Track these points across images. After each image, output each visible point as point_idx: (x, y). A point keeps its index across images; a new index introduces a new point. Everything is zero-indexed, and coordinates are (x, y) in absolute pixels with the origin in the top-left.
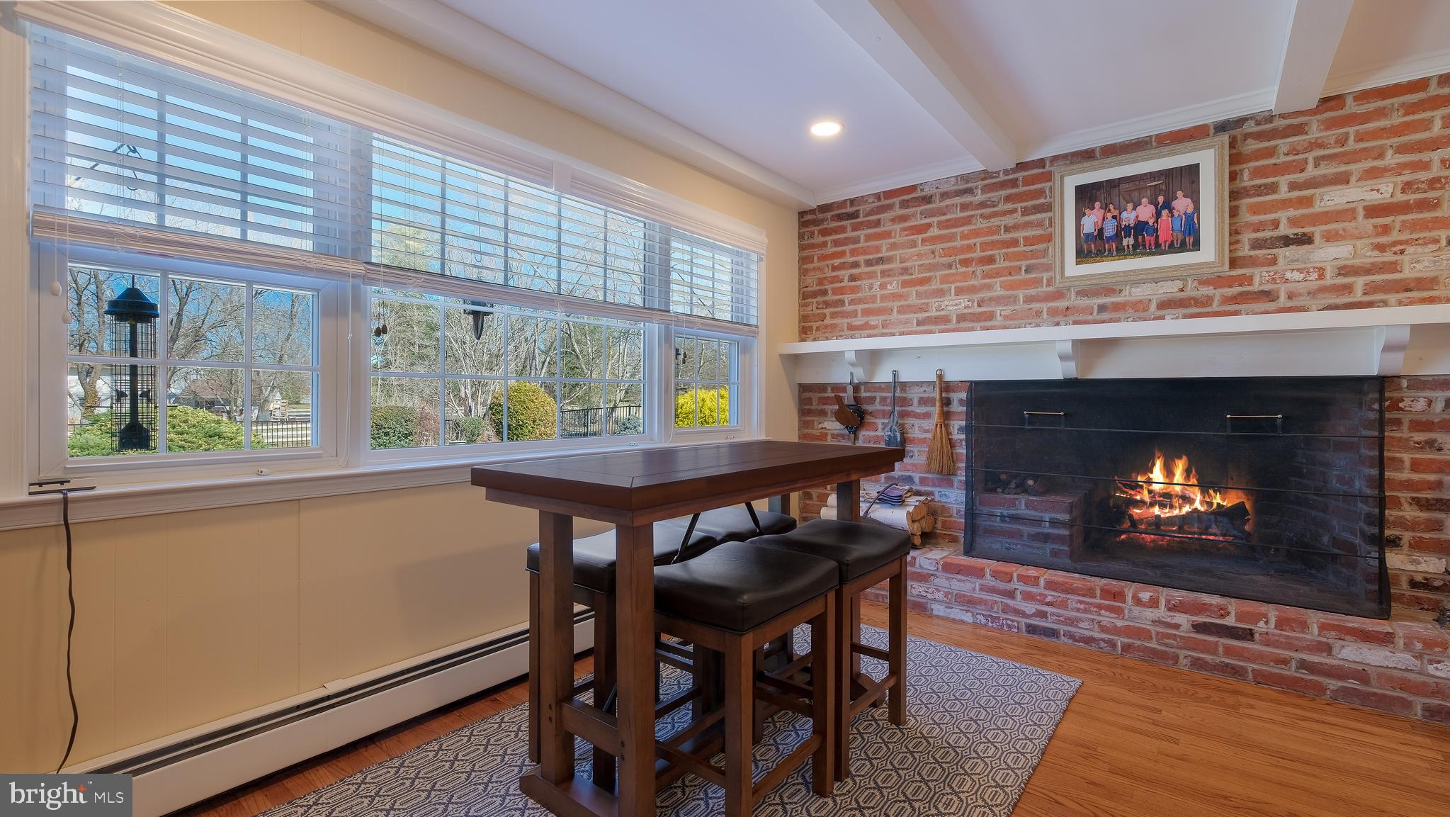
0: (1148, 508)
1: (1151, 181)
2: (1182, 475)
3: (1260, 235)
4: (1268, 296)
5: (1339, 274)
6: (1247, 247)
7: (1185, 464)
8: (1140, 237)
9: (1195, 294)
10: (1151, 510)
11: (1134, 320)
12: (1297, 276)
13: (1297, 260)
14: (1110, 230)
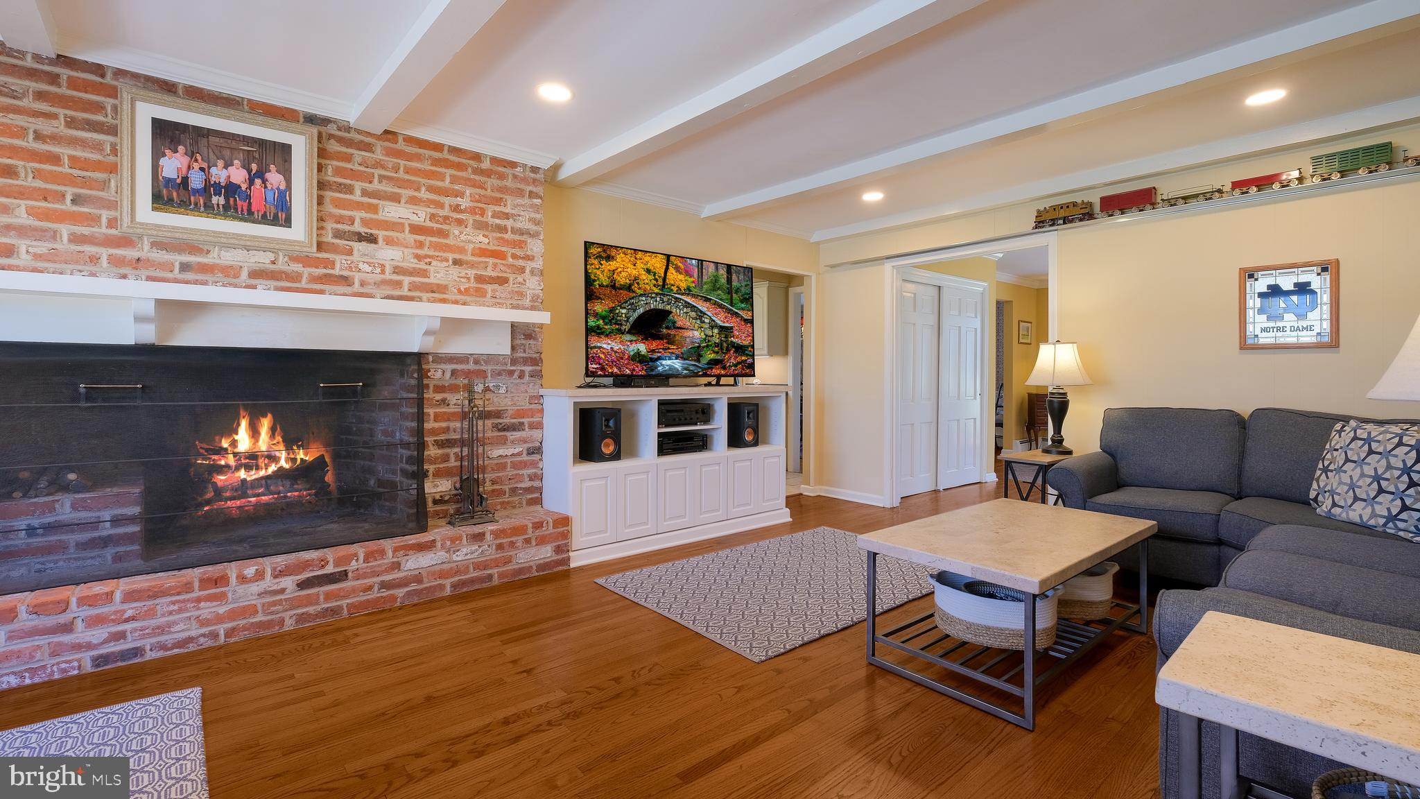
0: (233, 472)
1: (244, 145)
2: (267, 433)
3: (340, 226)
4: (345, 280)
5: (394, 272)
6: (330, 235)
7: (271, 421)
8: (232, 200)
9: (286, 268)
10: (237, 475)
11: (224, 285)
12: (369, 269)
13: (367, 255)
14: (196, 181)
